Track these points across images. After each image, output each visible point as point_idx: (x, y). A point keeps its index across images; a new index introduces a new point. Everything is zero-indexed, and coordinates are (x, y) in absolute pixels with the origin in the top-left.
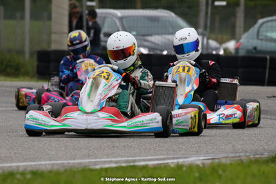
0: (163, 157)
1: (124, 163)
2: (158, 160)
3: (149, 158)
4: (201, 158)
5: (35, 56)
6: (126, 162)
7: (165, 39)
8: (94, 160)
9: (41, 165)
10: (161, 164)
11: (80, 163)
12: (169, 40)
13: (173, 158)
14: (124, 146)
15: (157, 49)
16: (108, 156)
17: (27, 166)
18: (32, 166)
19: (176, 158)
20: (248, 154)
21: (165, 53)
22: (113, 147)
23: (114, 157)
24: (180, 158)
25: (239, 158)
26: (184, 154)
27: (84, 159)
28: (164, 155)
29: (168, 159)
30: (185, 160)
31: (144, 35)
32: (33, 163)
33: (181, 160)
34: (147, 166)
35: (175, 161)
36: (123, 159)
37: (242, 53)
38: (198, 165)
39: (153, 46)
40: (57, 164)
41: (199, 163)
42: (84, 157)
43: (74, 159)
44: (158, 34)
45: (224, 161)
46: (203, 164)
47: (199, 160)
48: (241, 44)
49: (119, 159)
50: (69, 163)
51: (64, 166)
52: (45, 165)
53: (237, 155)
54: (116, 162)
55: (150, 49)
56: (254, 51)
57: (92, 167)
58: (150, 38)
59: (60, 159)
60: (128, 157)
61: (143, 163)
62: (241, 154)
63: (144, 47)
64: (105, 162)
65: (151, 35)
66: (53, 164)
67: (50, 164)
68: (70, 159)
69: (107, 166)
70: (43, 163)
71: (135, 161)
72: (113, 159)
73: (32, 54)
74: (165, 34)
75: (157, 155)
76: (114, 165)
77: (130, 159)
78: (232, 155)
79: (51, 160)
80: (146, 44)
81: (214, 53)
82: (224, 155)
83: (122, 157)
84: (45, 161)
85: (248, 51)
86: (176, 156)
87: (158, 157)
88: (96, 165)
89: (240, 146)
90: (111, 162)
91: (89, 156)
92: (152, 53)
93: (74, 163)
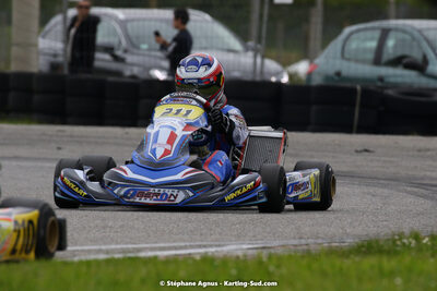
0: (183, 244)
1: (119, 253)
2: (176, 248)
3: (162, 245)
4: (245, 247)
6: (123, 251)
13: (200, 247)
14: (122, 226)
16: (94, 241)
19: (205, 246)
20: (320, 241)
22: (104, 228)
23: (105, 244)
24: (211, 246)
25: (305, 247)
26: (217, 240)
28: (184, 241)
29: (192, 247)
30: (219, 249)
33: (211, 250)
34: (156, 258)
37: (317, 81)
38: (238, 257)
41: (240, 253)
45: (280, 251)
46: (245, 256)
47: (242, 249)
48: (316, 66)
49: (113, 247)
53: (303, 241)
54: (107, 252)
56: (336, 78)
57: (69, 259)
60: (127, 243)
61: (151, 254)
62: (310, 241)
63: (161, 68)
64: (89, 251)
69: (92, 257)
71: (139, 250)
72: (103, 247)
75: (175, 241)
76: (102, 257)
77: (130, 246)
78: (296, 242)
80: (164, 63)
81: (273, 79)
82: (281, 243)
83: (117, 243)
85: (327, 78)
86: (205, 243)
87: (175, 244)
88: (75, 256)
89: (307, 229)
90: (99, 251)
92: (170, 78)
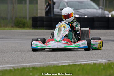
0: (87, 60)
1: (71, 63)
3: (81, 61)
4: (103, 60)
5: (31, 19)
6: (72, 62)
7: (86, 11)
8: (58, 62)
9: (36, 65)
10: (86, 63)
11: (52, 64)
12: (87, 11)
13: (92, 61)
14: (70, 56)
15: (83, 15)
17: (30, 65)
18: (32, 65)
19: (93, 61)
21: (86, 17)
22: (66, 57)
23: (66, 61)
24: (94, 61)
26: (96, 59)
27: (54, 62)
28: (87, 59)
29: (89, 61)
30: (97, 61)
31: (77, 9)
32: (32, 64)
34: (81, 64)
35: (93, 62)
36: (70, 61)
39: (81, 14)
40: (42, 64)
42: (54, 61)
43: (50, 62)
44: (83, 9)
46: (105, 63)
49: (69, 61)
50: (47, 64)
51: (45, 65)
52: (38, 65)
55: (80, 15)
57: (58, 65)
58: (79, 10)
59: (44, 62)
61: (79, 63)
64: (63, 63)
65: (80, 9)
66: (41, 64)
67: (39, 64)
68: (48, 62)
70: (37, 64)
71: (75, 62)
72: (66, 62)
73: (30, 18)
74: (86, 9)
75: (85, 60)
76: (67, 64)
79: (40, 63)
80: (78, 13)
81: (107, 16)
82: (113, 59)
84: (37, 63)
88: (59, 64)
90: (65, 63)
91: (56, 61)
92: (80, 17)
93: (49, 64)
